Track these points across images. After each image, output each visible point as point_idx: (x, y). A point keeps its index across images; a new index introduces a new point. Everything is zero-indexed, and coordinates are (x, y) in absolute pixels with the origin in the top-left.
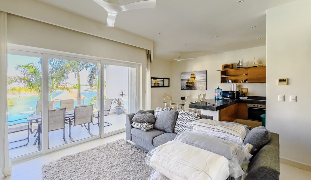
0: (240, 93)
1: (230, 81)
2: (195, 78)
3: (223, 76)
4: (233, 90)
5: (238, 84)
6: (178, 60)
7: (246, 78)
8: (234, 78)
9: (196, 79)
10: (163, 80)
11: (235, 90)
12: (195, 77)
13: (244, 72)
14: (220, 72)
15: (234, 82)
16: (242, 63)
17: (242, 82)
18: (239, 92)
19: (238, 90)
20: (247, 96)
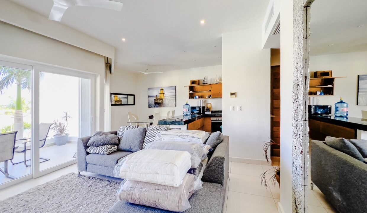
0: (206, 108)
1: (197, 97)
2: (164, 94)
3: (191, 92)
4: (199, 106)
5: (204, 99)
6: (146, 73)
7: (210, 94)
8: (200, 94)
9: (165, 96)
11: (201, 106)
12: (164, 93)
13: (207, 88)
14: (188, 88)
15: (200, 98)
16: (207, 80)
17: (207, 98)
18: (205, 108)
19: (204, 106)
20: (211, 111)
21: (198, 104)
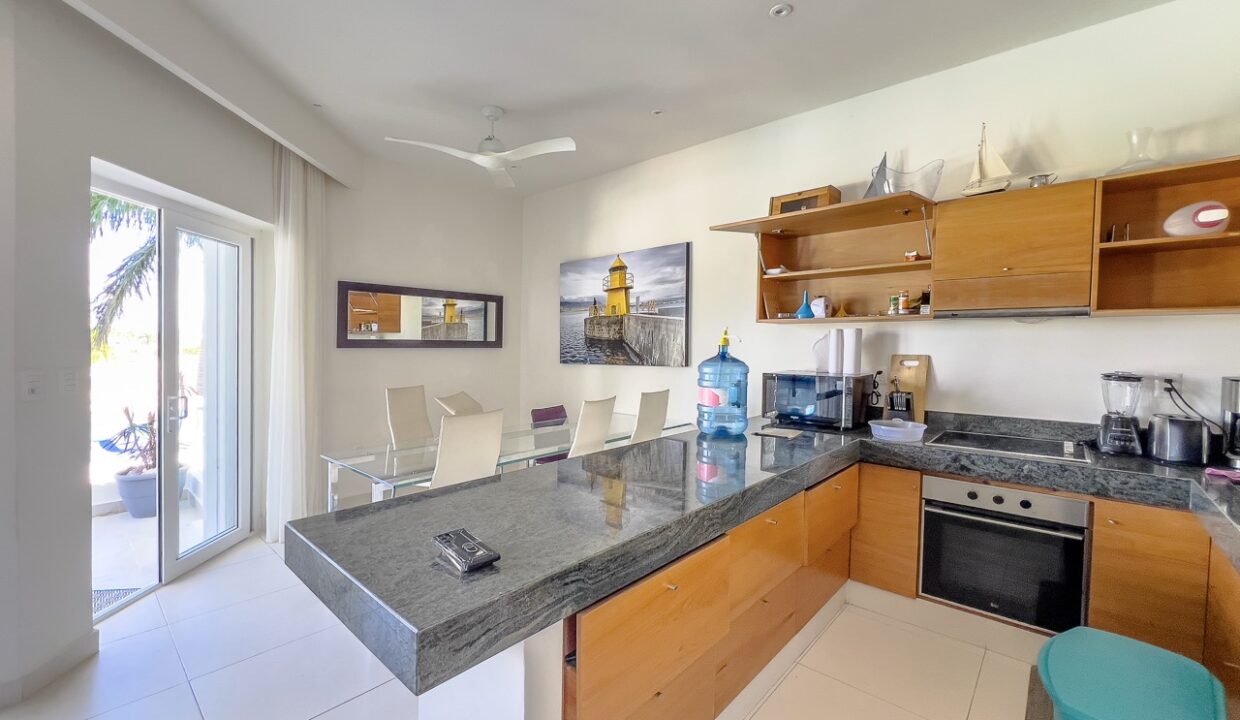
0: (884, 390)
1: (818, 308)
2: (627, 289)
3: (775, 272)
4: (832, 371)
5: (868, 328)
7: (919, 282)
8: (841, 288)
9: (632, 301)
10: (479, 304)
11: (849, 370)
12: (628, 283)
13: (901, 240)
14: (751, 243)
15: (842, 311)
16: (900, 174)
17: (891, 312)
18: (875, 385)
19: (866, 370)
20: (928, 418)
21: (823, 360)
